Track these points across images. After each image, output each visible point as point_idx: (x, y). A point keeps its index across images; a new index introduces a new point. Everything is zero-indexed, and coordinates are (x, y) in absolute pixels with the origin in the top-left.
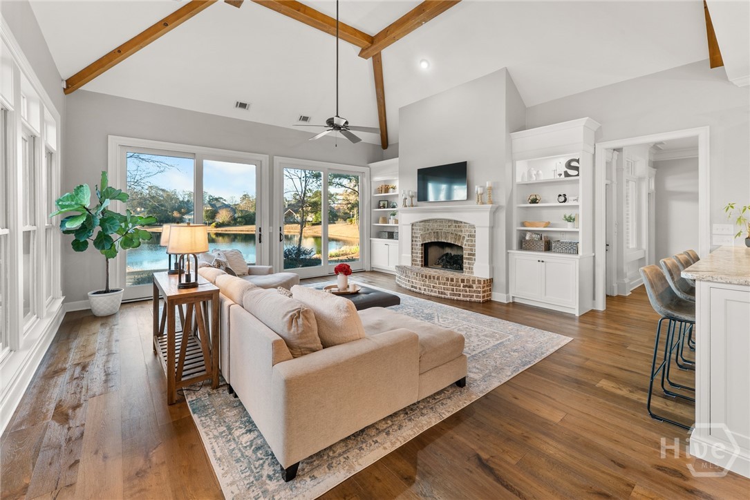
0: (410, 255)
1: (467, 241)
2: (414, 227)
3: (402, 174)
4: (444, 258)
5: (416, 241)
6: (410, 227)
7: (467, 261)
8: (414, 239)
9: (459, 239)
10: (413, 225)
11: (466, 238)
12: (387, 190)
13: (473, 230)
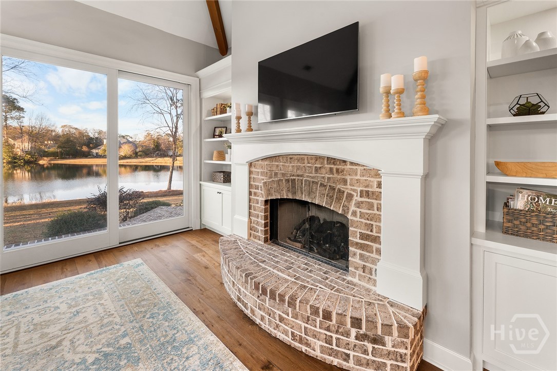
0: (246, 219)
1: (359, 205)
2: (253, 169)
3: (237, 76)
4: (307, 226)
5: (255, 194)
6: (246, 168)
7: (359, 251)
8: (253, 190)
9: (339, 199)
10: (251, 165)
11: (357, 198)
12: (223, 111)
13: (375, 181)
